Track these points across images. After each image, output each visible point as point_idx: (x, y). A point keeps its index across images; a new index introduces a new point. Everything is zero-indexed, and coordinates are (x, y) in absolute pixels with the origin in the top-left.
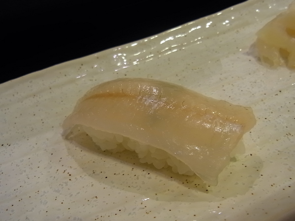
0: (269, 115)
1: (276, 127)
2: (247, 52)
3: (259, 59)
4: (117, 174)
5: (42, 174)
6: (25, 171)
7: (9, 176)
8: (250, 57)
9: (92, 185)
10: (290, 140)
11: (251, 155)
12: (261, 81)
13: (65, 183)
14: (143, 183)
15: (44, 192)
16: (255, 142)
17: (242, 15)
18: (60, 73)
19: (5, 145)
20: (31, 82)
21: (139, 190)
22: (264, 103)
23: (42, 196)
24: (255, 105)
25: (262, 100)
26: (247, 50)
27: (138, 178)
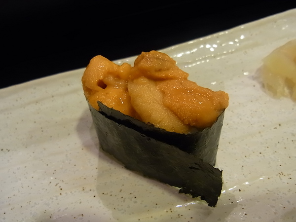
0: (265, 150)
1: (269, 163)
2: (253, 76)
3: (263, 86)
4: (106, 194)
5: (35, 185)
6: (20, 180)
7: (5, 182)
8: (255, 82)
9: (81, 202)
10: (281, 179)
11: (240, 190)
12: (262, 110)
13: (56, 197)
14: (129, 207)
15: (35, 203)
16: (245, 177)
17: (251, 35)
18: (64, 82)
19: (5, 150)
20: (35, 88)
21: (123, 213)
22: (262, 136)
23: (32, 207)
24: (252, 137)
25: (260, 133)
26: (253, 74)
27: (124, 201)
